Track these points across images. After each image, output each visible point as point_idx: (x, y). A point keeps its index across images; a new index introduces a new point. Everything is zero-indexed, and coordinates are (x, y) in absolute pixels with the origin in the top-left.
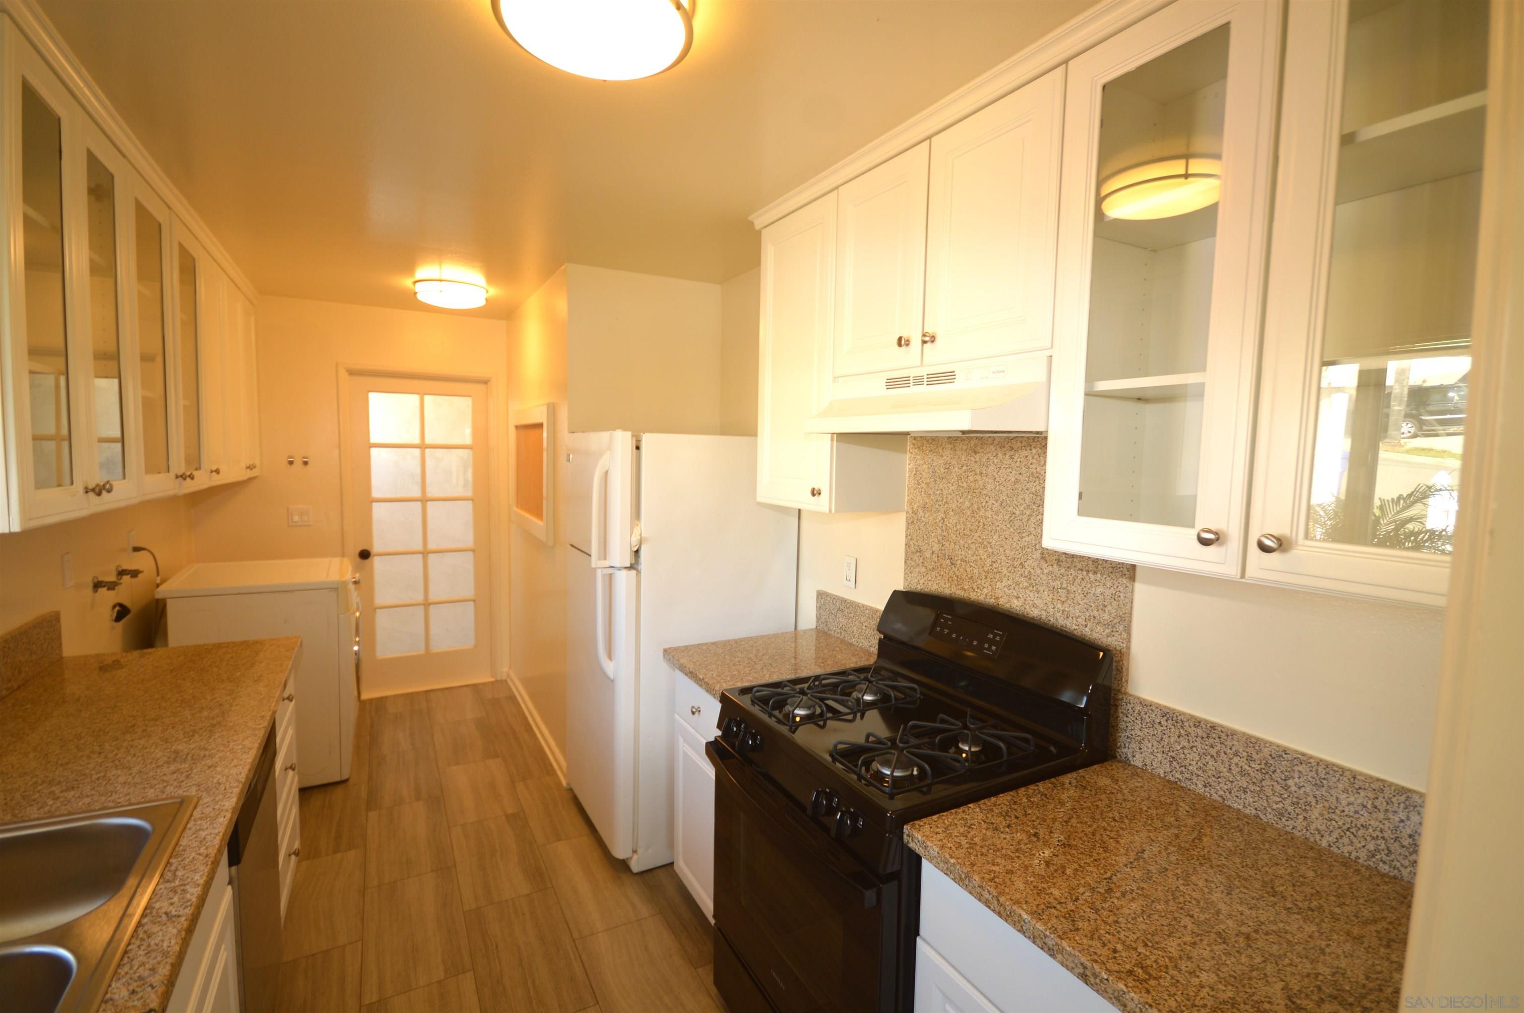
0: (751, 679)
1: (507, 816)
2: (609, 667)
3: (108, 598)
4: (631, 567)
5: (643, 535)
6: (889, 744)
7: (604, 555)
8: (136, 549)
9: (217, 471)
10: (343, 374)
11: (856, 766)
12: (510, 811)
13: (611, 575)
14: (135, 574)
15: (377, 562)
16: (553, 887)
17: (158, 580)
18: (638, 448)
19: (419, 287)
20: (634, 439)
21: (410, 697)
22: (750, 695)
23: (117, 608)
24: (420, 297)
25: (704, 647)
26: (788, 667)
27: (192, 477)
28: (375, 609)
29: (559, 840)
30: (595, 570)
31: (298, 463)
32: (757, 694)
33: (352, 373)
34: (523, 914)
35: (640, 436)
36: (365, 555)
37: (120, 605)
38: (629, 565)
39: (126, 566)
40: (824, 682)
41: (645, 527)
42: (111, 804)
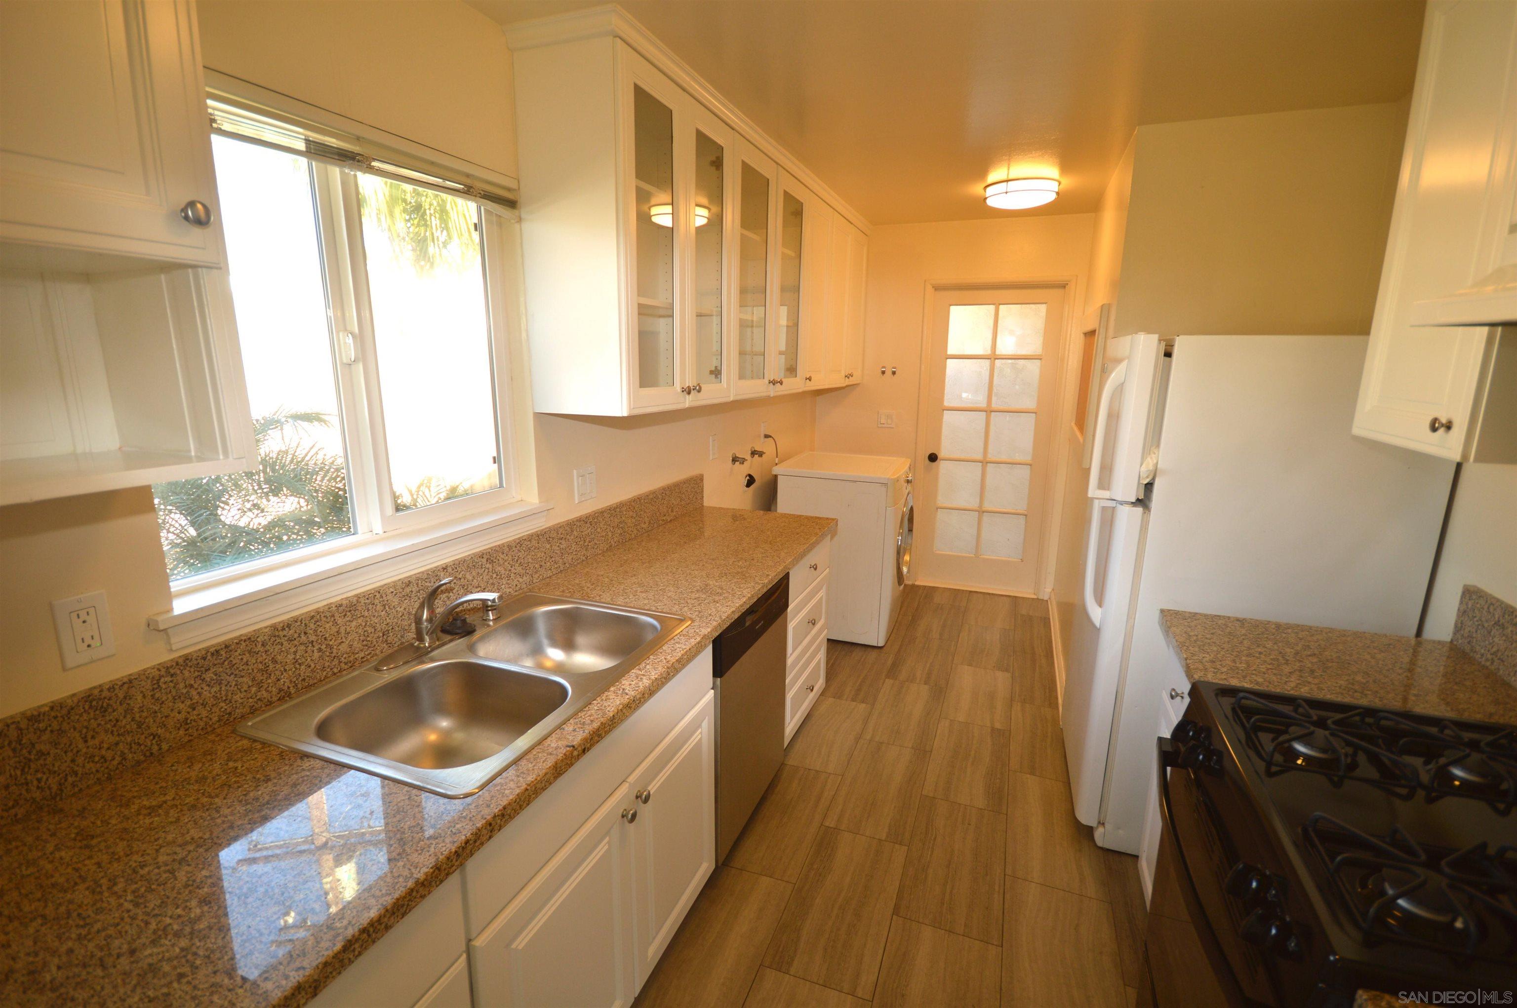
0: (1260, 680)
1: (993, 729)
2: (1095, 613)
3: (742, 471)
4: (1139, 502)
5: (1159, 466)
6: (1423, 857)
7: (1105, 483)
8: (767, 436)
9: (810, 379)
10: (929, 288)
11: (1332, 859)
12: (998, 726)
13: (1114, 508)
14: (761, 454)
15: (943, 466)
16: (1007, 815)
17: (777, 461)
18: (1168, 354)
19: (990, 191)
20: (1163, 344)
21: (956, 593)
22: (1233, 700)
23: (748, 478)
24: (990, 202)
25: (1220, 622)
26: (1342, 682)
27: (781, 383)
28: (937, 508)
29: (1032, 773)
30: (1092, 499)
31: (889, 372)
32: (1243, 701)
33: (937, 288)
34: (969, 824)
35: (1173, 340)
36: (933, 458)
37: (750, 476)
38: (1134, 500)
39: (757, 448)
40: (1383, 722)
41: (1164, 457)
42: (654, 608)
